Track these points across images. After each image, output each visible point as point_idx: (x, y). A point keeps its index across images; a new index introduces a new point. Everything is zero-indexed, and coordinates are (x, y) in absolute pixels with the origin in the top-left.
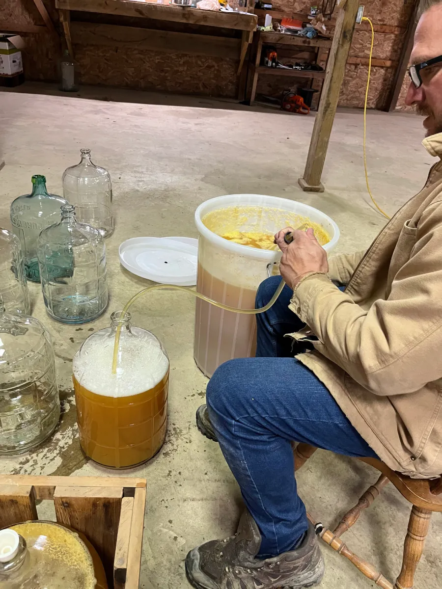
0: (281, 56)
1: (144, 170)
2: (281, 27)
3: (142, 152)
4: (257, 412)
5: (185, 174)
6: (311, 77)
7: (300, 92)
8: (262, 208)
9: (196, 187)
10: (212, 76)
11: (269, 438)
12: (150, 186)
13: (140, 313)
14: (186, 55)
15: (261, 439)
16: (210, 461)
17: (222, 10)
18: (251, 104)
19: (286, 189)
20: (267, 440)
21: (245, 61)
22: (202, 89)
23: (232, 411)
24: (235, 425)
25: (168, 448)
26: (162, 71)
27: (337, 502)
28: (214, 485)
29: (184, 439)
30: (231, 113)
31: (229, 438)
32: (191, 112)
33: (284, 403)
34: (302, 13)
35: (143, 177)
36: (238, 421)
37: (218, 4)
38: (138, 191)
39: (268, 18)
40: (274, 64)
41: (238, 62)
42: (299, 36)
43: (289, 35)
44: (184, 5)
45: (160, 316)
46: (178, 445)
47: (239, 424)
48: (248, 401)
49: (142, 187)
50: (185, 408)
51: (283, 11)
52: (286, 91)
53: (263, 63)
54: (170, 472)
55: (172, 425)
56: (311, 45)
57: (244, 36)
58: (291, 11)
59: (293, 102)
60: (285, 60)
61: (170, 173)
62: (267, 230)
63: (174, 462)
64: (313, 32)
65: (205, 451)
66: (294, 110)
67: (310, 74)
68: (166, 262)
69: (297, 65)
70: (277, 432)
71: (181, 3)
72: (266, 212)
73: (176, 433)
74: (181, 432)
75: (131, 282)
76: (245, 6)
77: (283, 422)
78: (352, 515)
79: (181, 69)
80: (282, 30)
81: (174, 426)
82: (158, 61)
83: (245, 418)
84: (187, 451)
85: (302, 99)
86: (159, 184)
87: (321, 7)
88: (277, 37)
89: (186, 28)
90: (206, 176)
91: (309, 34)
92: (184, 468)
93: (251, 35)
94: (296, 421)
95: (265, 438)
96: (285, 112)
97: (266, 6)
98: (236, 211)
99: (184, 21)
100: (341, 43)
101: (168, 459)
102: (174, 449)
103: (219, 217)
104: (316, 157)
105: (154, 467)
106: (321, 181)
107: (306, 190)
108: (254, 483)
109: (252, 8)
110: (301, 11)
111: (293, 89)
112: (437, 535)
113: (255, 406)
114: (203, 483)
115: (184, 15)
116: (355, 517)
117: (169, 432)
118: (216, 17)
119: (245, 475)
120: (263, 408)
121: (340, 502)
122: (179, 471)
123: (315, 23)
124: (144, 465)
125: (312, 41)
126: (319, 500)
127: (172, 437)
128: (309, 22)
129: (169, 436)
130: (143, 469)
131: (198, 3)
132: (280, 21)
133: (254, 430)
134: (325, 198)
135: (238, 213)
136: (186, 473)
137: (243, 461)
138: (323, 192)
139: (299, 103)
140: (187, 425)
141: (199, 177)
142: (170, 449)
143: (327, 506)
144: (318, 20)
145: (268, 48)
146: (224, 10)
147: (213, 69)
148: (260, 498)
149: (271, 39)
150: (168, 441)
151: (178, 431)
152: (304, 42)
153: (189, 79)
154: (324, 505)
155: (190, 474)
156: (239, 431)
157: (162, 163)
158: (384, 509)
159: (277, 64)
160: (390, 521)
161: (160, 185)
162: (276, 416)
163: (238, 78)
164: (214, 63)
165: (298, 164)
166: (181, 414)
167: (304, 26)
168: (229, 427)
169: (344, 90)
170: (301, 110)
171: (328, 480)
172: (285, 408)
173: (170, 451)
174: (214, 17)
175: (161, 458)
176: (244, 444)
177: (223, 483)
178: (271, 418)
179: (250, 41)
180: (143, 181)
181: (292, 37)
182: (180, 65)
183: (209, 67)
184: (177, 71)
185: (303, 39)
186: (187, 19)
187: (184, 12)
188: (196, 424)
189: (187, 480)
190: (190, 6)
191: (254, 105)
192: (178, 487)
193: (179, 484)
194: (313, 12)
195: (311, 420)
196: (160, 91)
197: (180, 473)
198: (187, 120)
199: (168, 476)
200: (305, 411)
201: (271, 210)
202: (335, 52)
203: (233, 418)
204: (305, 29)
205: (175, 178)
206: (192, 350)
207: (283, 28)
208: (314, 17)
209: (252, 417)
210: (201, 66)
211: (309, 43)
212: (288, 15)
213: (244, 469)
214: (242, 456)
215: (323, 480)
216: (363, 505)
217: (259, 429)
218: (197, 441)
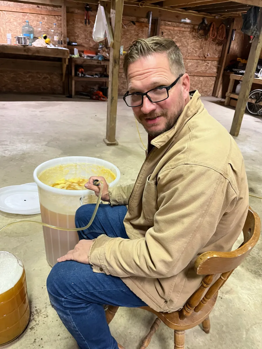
0: (86, 71)
1: (8, 143)
2: (84, 55)
3: (7, 131)
4: (76, 291)
5: (35, 142)
6: (104, 81)
7: (100, 89)
8: (76, 164)
9: (43, 150)
10: (48, 83)
11: (86, 305)
12: (12, 153)
13: (9, 237)
14: (29, 72)
15: (81, 306)
16: (61, 327)
17: (48, 47)
18: (73, 97)
19: (97, 146)
20: (85, 306)
21: (66, 74)
22: (42, 90)
23: (61, 293)
24: (64, 301)
25: (33, 324)
26: (16, 81)
27: (140, 333)
28: (65, 341)
29: (43, 315)
30: (61, 104)
31: (62, 309)
32: (37, 104)
33: (91, 283)
34: (95, 47)
35: (8, 148)
36: (66, 298)
37: (45, 43)
38: (4, 156)
39: (76, 50)
40: (83, 75)
41: (62, 74)
42: (95, 60)
43: (89, 59)
44: (25, 45)
45: (23, 236)
46: (39, 320)
47: (66, 300)
48: (70, 285)
49: (7, 154)
50: (43, 295)
51: (84, 46)
52: (92, 89)
53: (76, 75)
54: (35, 339)
55: (35, 308)
56: (102, 64)
57: (63, 60)
58: (88, 46)
59: (96, 95)
60: (89, 72)
61: (25, 143)
62: (82, 176)
63: (37, 333)
64: (102, 57)
65: (57, 320)
66: (98, 99)
67: (103, 80)
68: (25, 200)
69: (96, 75)
70: (89, 300)
71: (22, 43)
72: (79, 165)
73: (38, 313)
74: (41, 311)
75: (3, 217)
76: (62, 44)
77: (92, 294)
78: (147, 340)
79: (28, 80)
80: (85, 57)
81: (36, 309)
82: (13, 76)
83: (70, 295)
84: (46, 323)
85: (101, 93)
86: (19, 150)
87: (104, 44)
88: (83, 61)
89: (28, 57)
90: (48, 143)
91: (100, 59)
92: (44, 335)
93: (67, 60)
94: (99, 292)
95: (83, 305)
96: (93, 100)
97: (74, 44)
98: (61, 167)
99: (25, 54)
100: (114, 65)
101: (33, 331)
102: (37, 324)
103: (50, 172)
104: (111, 126)
105: (25, 339)
106: (116, 139)
107: (108, 145)
108: (81, 335)
109: (66, 45)
110: (94, 46)
111: (96, 88)
112: (196, 338)
113: (75, 287)
114: (57, 342)
115: (25, 51)
116: (148, 341)
117: (33, 313)
118: (45, 51)
119: (75, 331)
120: (79, 288)
121: (141, 332)
122: (41, 338)
123: (102, 52)
124: (18, 339)
125: (102, 62)
126: (129, 334)
127: (35, 316)
128: (99, 52)
129: (33, 316)
130: (17, 342)
131: (33, 43)
132: (83, 52)
133: (76, 302)
134: (119, 148)
135: (62, 168)
136: (45, 338)
137: (72, 322)
138: (117, 145)
139: (100, 95)
140: (45, 305)
141: (45, 143)
142: (34, 324)
143: (134, 337)
144: (104, 51)
145: (78, 67)
146: (49, 47)
147: (48, 79)
148: (87, 343)
149: (79, 62)
150: (33, 319)
151: (39, 311)
152: (98, 63)
153: (33, 85)
154: (132, 337)
155: (49, 338)
156: (68, 304)
157: (19, 137)
158: (166, 330)
159: (84, 75)
160: (170, 336)
161: (19, 152)
162: (87, 291)
163: (63, 83)
164: (48, 76)
165: (102, 130)
166: (40, 299)
167: (97, 54)
168: (61, 303)
169: (124, 86)
170: (102, 99)
171: (133, 320)
172: (92, 286)
173: (34, 325)
174: (43, 51)
175: (29, 332)
176: (71, 312)
177: (70, 339)
178: (85, 293)
179: (67, 63)
180: (8, 150)
181: (91, 60)
182: (27, 78)
183: (45, 78)
184: (25, 81)
185: (97, 61)
186: (27, 52)
187: (25, 49)
188: (50, 304)
189: (47, 342)
190: (28, 45)
191: (75, 98)
192: (41, 348)
193: (42, 346)
194: (100, 46)
195: (107, 290)
196: (15, 93)
197: (42, 339)
198: (34, 110)
199: (34, 342)
200: (103, 286)
201: (82, 164)
202: (112, 70)
203: (63, 297)
204: (98, 56)
205: (29, 146)
206: (45, 255)
207: (85, 56)
208: (101, 49)
209: (74, 294)
210: (40, 78)
211: (101, 63)
212: (87, 48)
213: (74, 327)
214: (71, 320)
215: (130, 321)
216: (153, 332)
217: (79, 300)
218: (52, 315)
